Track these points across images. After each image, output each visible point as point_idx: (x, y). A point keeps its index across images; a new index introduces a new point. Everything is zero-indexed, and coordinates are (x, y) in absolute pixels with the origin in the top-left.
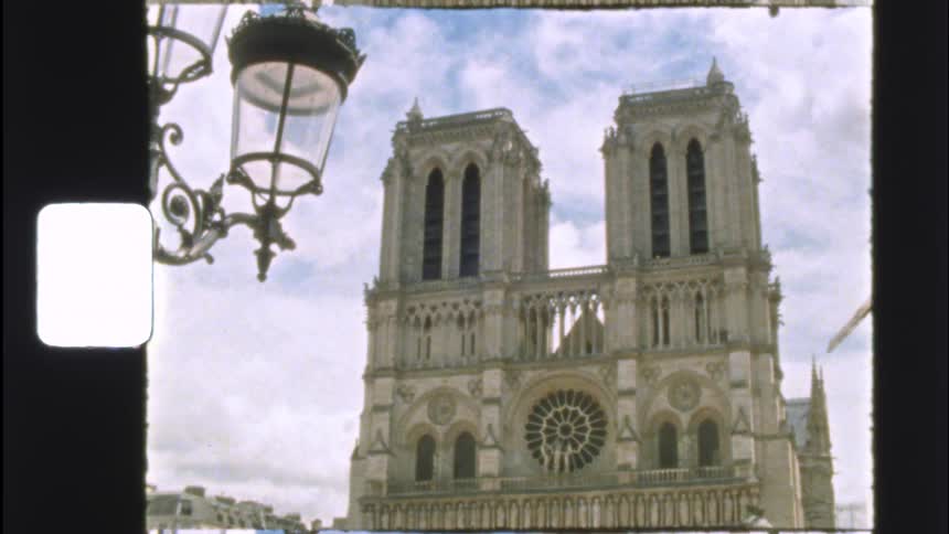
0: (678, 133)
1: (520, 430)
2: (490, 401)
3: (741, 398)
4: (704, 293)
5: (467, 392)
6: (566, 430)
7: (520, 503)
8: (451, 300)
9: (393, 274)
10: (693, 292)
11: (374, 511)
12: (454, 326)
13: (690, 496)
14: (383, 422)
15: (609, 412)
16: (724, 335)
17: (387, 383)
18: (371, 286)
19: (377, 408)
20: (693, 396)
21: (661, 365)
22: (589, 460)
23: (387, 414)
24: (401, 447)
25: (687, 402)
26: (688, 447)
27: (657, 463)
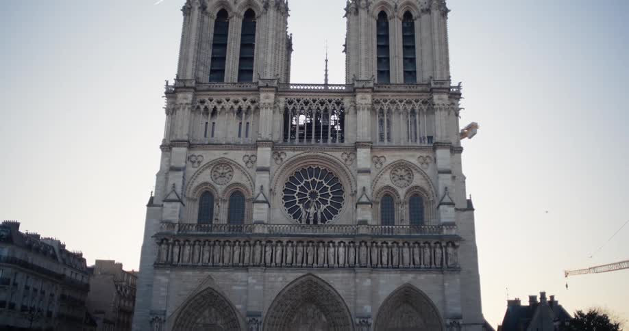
1: (280, 193)
2: (262, 170)
3: (444, 181)
4: (417, 108)
5: (242, 163)
6: (313, 195)
7: (285, 243)
8: (232, 98)
10: (409, 108)
11: (168, 244)
12: (234, 116)
13: (411, 244)
14: (177, 179)
16: (430, 138)
17: (181, 151)
18: (172, 83)
19: (173, 169)
20: (406, 178)
21: (386, 154)
22: (330, 218)
23: (181, 173)
24: (189, 199)
25: (403, 182)
26: (403, 212)
27: (379, 222)
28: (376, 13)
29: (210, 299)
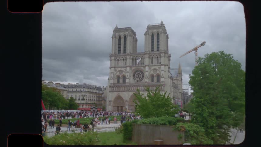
0: (156, 32)
1: (132, 76)
2: (128, 72)
3: (163, 72)
4: (158, 57)
5: (124, 70)
6: (138, 76)
8: (122, 57)
9: (113, 53)
10: (157, 56)
11: (111, 87)
12: (122, 60)
15: (144, 74)
16: (161, 63)
17: (113, 69)
18: (110, 54)
19: (112, 73)
20: (156, 72)
21: (152, 67)
22: (142, 80)
23: (113, 74)
26: (155, 79)
28: (151, 34)
29: (119, 98)
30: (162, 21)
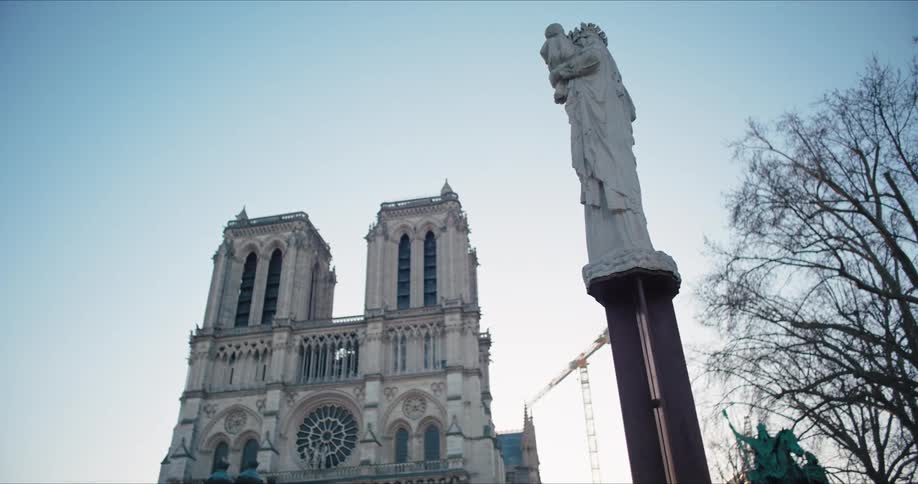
0: (419, 227)
1: (292, 436)
2: (270, 414)
3: (454, 408)
4: (431, 332)
5: (256, 409)
6: (327, 436)
8: (250, 342)
9: (210, 325)
10: (424, 332)
12: (251, 359)
14: (189, 430)
15: (359, 422)
16: (444, 362)
17: (196, 401)
19: (187, 422)
20: (420, 408)
21: (397, 385)
22: (343, 459)
23: (191, 426)
24: (202, 452)
25: (416, 413)
26: (416, 447)
27: (393, 460)
28: (398, 238)
30: (446, 184)
